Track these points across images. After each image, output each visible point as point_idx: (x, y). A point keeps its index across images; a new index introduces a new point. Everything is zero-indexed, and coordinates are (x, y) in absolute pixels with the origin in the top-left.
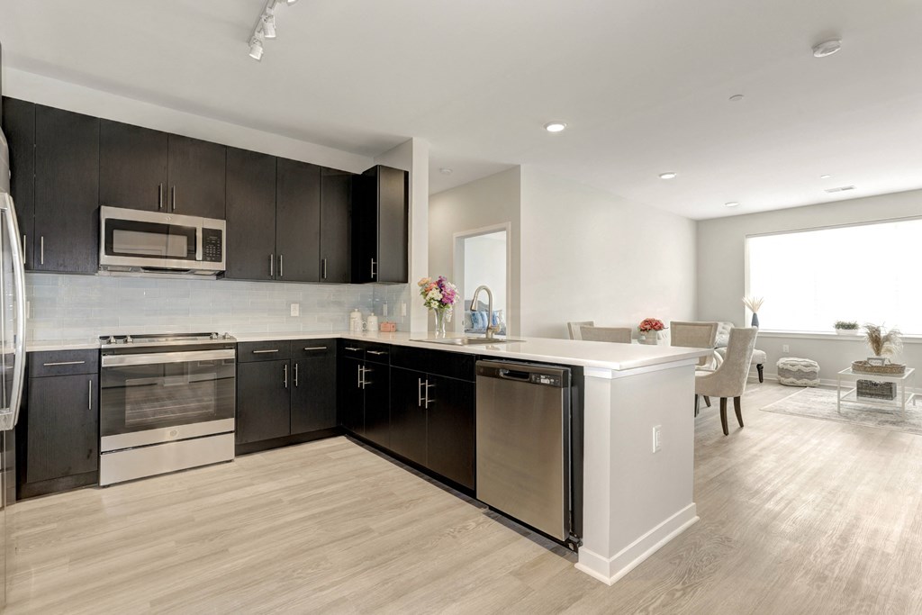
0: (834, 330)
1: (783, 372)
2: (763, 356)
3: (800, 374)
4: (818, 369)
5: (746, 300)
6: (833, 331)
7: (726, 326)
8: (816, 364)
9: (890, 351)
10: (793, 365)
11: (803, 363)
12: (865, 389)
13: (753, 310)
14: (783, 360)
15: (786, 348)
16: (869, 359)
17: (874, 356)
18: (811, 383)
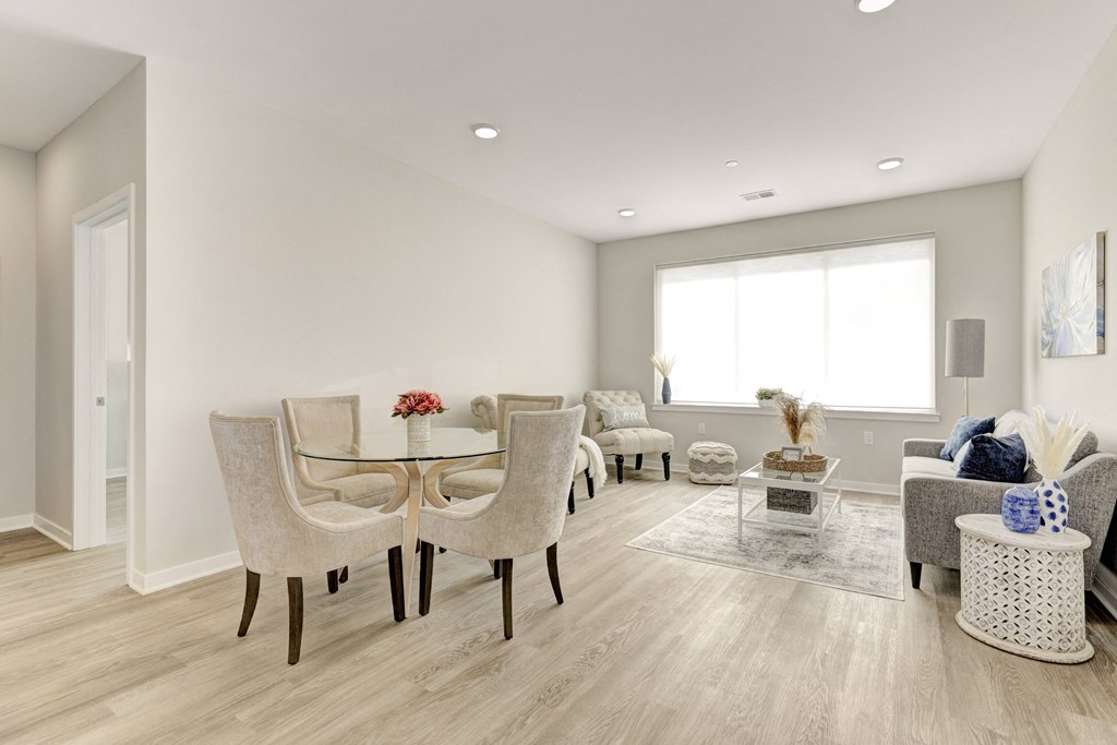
0: (756, 401)
1: (696, 464)
2: (669, 440)
3: (713, 467)
4: (734, 459)
5: (655, 359)
6: (754, 402)
7: (630, 397)
8: (733, 452)
9: (810, 436)
10: (704, 454)
11: (716, 451)
12: (777, 499)
13: (663, 374)
14: (696, 446)
15: (702, 427)
16: (784, 449)
17: (790, 444)
18: (726, 479)
